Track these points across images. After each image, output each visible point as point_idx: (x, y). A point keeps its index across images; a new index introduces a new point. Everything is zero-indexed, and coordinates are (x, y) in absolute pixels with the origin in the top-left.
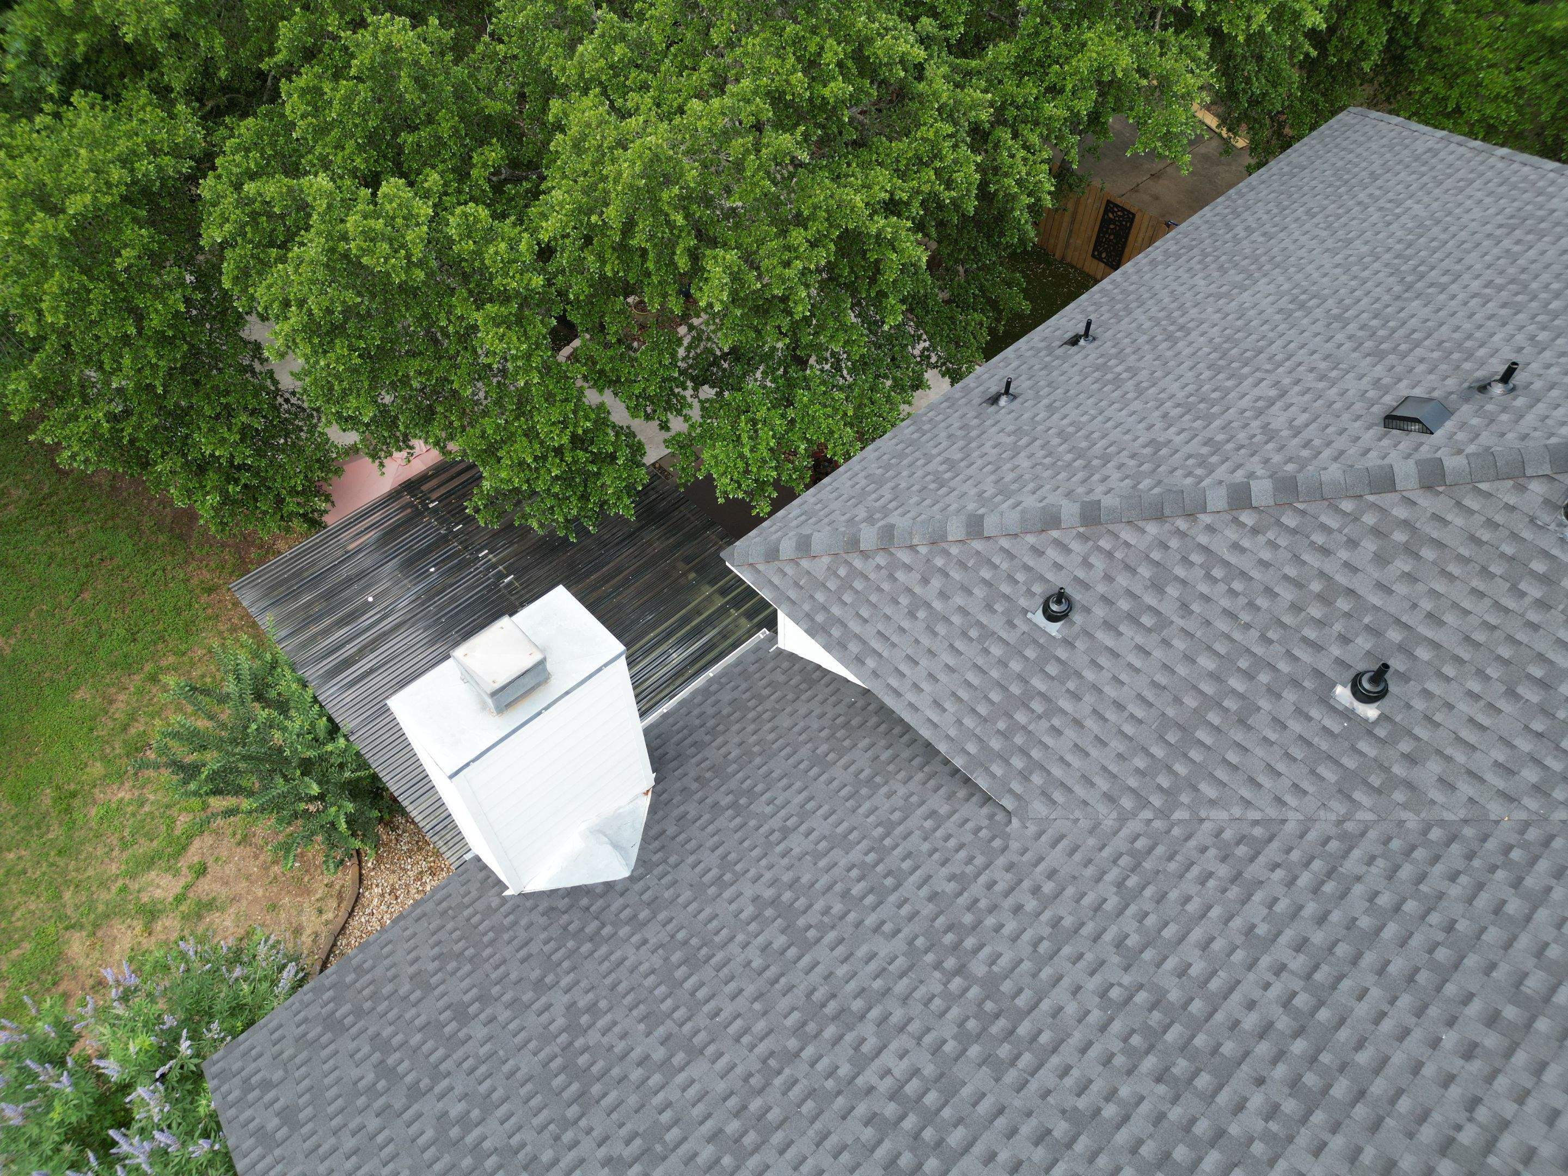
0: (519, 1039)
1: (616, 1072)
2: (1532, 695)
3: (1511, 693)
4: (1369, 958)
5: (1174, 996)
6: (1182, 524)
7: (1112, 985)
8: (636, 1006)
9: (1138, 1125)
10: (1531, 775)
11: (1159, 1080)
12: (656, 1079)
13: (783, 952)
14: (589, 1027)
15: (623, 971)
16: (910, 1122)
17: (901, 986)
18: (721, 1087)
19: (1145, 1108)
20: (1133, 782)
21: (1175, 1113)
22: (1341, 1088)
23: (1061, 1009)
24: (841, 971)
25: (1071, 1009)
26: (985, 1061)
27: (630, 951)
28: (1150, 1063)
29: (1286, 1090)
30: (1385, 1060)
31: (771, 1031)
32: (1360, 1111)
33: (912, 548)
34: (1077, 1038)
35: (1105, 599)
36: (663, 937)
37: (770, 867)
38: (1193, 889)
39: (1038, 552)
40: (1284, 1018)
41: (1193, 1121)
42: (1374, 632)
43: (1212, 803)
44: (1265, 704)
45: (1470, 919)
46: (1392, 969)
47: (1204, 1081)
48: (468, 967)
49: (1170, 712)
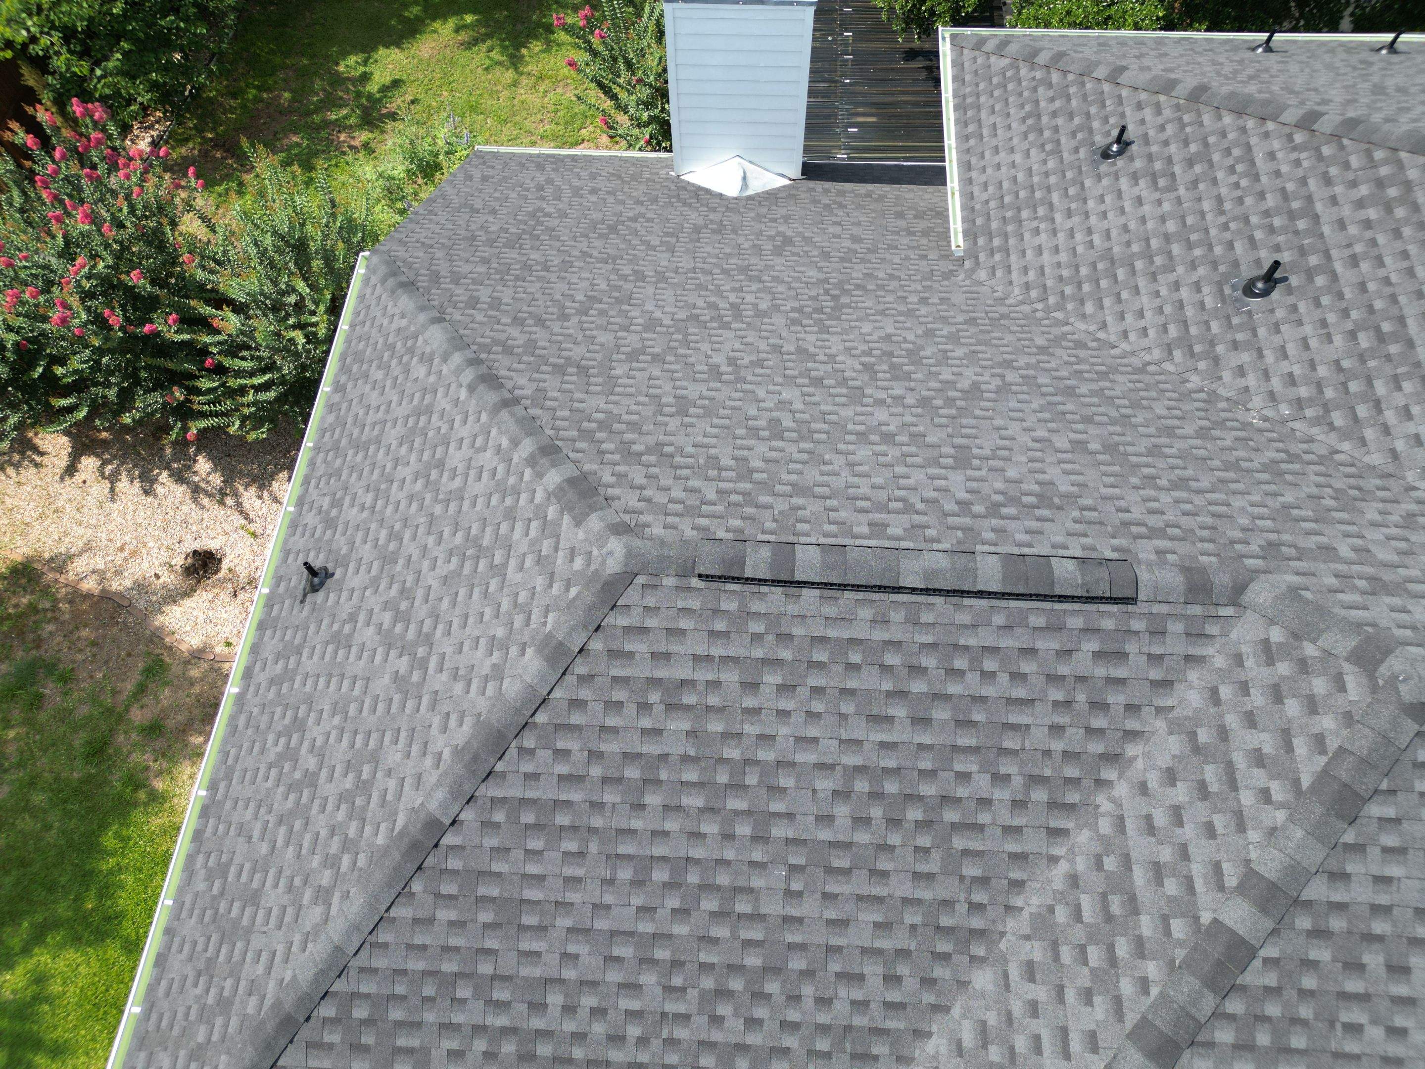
0: (605, 209)
1: (629, 237)
2: (1365, 340)
3: (1352, 335)
4: (1056, 398)
5: (925, 353)
6: (1251, 124)
7: (899, 336)
8: (670, 228)
9: (826, 367)
10: (1304, 392)
11: (863, 364)
12: (642, 247)
13: (763, 250)
14: (639, 222)
15: (681, 218)
16: (726, 312)
17: (797, 285)
18: (664, 263)
19: (839, 366)
20: (1050, 283)
21: (850, 374)
22: (947, 411)
23: (859, 328)
24: (779, 268)
25: (865, 330)
26: (793, 319)
27: (695, 215)
28: (869, 359)
29: (918, 398)
30: (990, 419)
31: (714, 264)
32: (942, 420)
33: (1065, 74)
34: (849, 337)
35: (1150, 158)
36: (717, 219)
37: (806, 228)
38: (1010, 338)
39: (1139, 106)
40: (966, 385)
41: (854, 380)
42: (1303, 252)
43: (1084, 316)
44: (1180, 270)
45: (1147, 421)
46: (1061, 406)
47: (884, 375)
48: (618, 182)
49: (1116, 249)
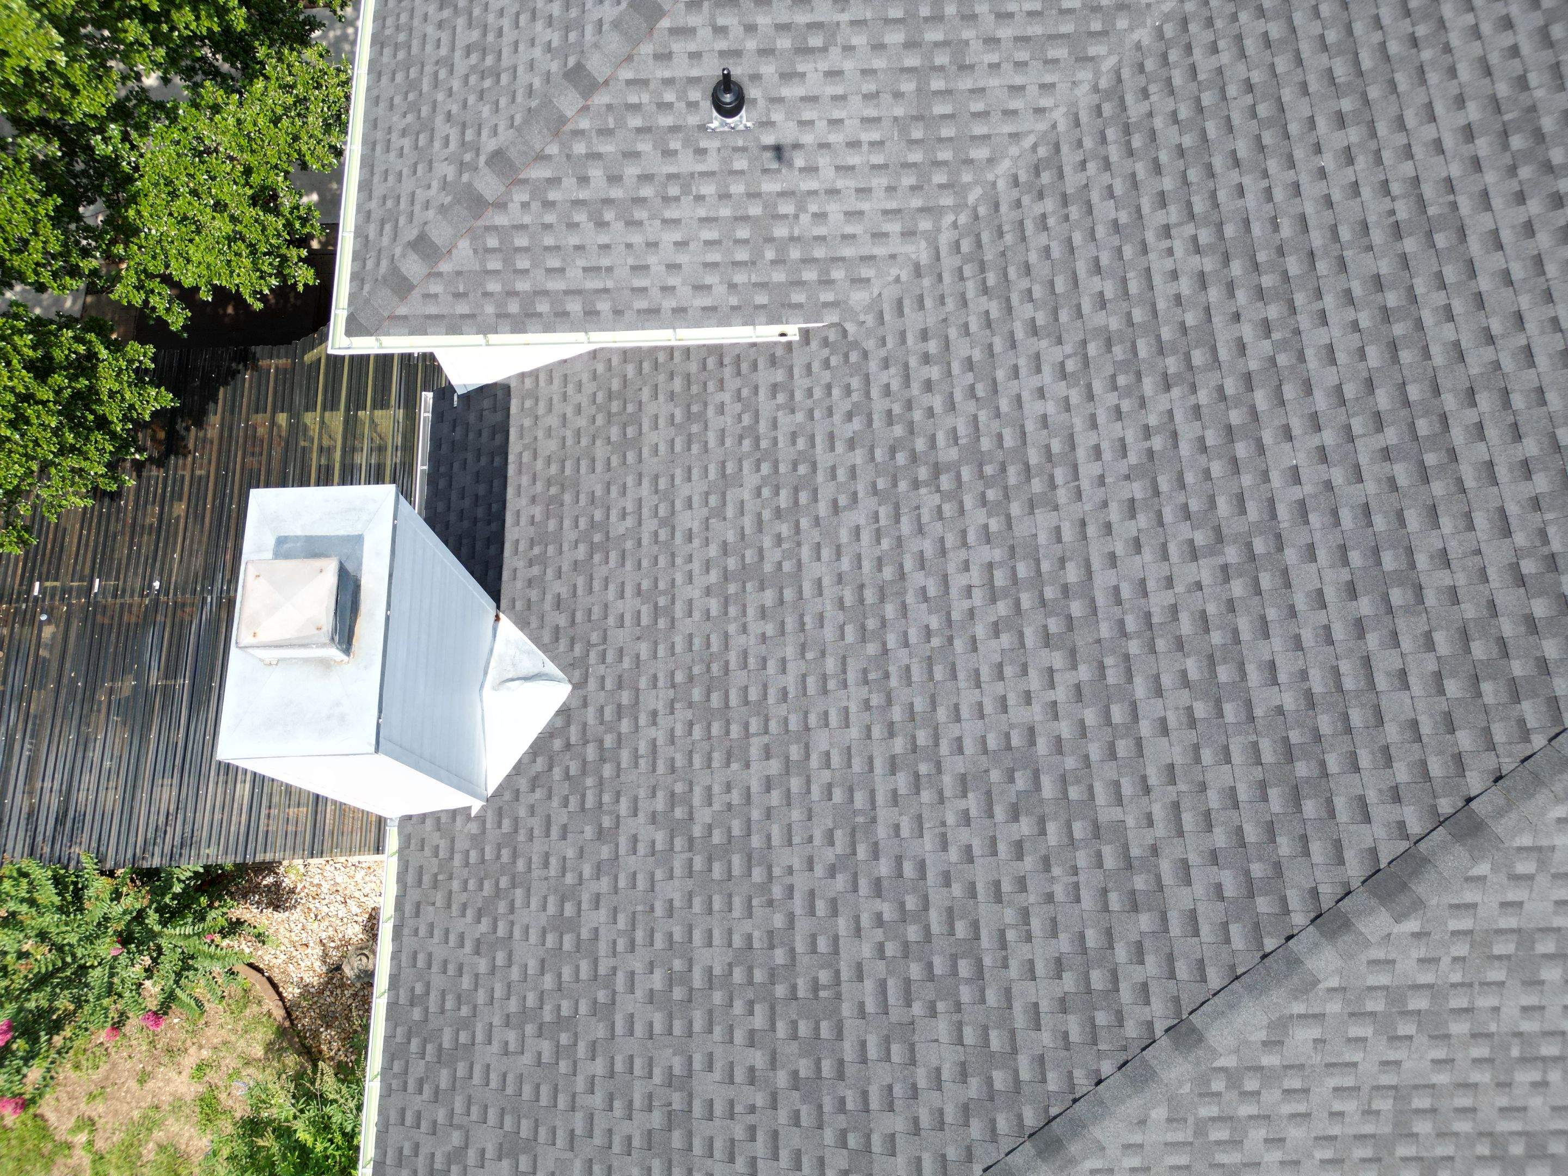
0: (641, 883)
1: (756, 814)
4: (1218, 162)
5: (1115, 324)
7: (1062, 364)
8: (710, 759)
9: (1187, 431)
11: (1168, 388)
12: (796, 784)
13: (781, 602)
14: (691, 813)
15: (665, 752)
16: (1026, 600)
17: (906, 526)
18: (854, 732)
19: (1179, 417)
20: (916, 202)
21: (1203, 397)
22: (1294, 265)
23: (1044, 417)
24: (846, 564)
25: (1051, 408)
26: (1031, 506)
27: (652, 732)
28: (1148, 385)
29: (1260, 304)
30: (1303, 219)
31: (844, 658)
32: (1322, 267)
33: (541, 157)
34: (1079, 423)
35: (763, 52)
36: (666, 694)
37: (690, 559)
38: (1043, 239)
40: (1205, 260)
41: (1220, 389)
45: (1257, 67)
46: (1242, 154)
47: (1198, 357)
48: (519, 893)
